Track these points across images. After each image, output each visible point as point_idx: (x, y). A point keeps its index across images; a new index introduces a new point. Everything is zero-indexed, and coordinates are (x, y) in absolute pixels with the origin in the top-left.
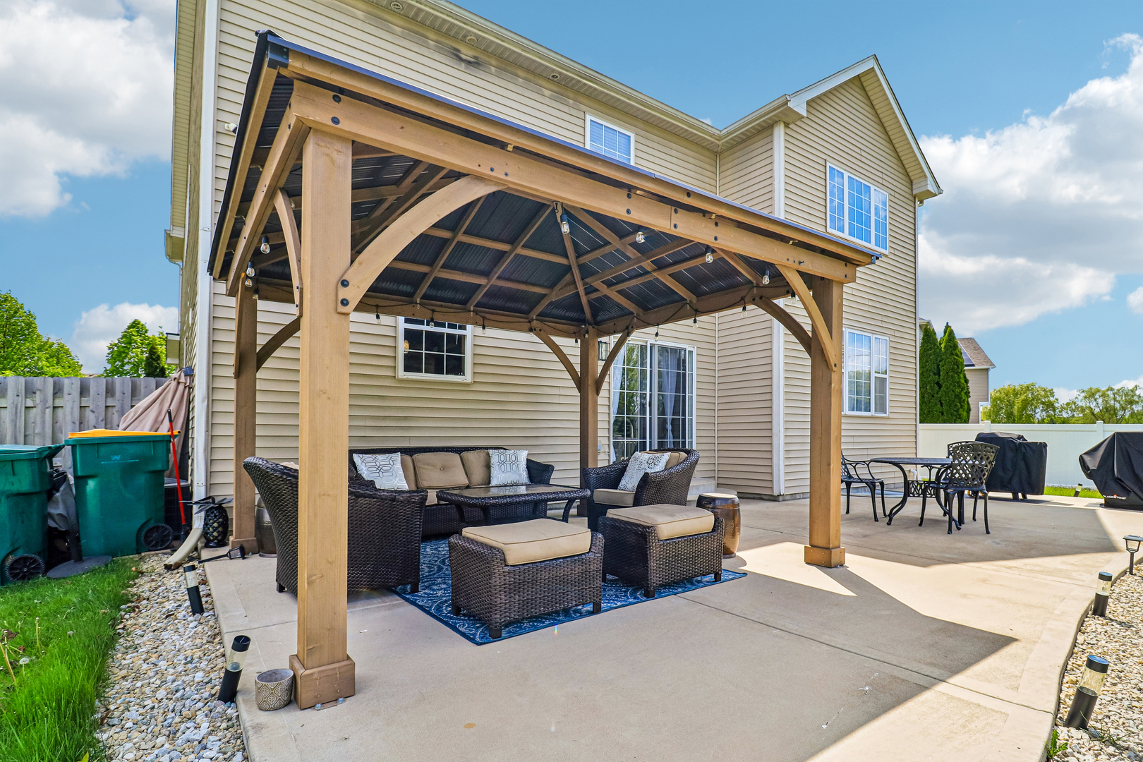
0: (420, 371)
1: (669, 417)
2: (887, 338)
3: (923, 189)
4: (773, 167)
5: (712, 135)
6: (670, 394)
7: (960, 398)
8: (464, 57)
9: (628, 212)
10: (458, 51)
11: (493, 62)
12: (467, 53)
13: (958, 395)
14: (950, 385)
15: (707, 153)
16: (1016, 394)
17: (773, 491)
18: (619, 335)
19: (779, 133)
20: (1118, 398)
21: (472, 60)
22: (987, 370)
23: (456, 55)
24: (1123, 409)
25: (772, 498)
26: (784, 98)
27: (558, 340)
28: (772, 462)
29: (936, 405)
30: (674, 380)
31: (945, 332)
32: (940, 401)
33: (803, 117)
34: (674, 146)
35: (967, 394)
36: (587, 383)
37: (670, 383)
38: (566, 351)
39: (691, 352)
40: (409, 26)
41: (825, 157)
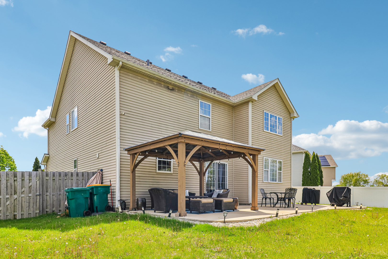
0: (161, 170)
1: (221, 183)
2: (282, 161)
3: (293, 116)
4: (248, 113)
5: (232, 103)
6: (221, 176)
7: (317, 178)
8: (170, 88)
9: (219, 147)
10: (169, 87)
11: (177, 88)
12: (171, 87)
13: (316, 177)
14: (314, 173)
15: (231, 107)
16: (353, 176)
17: (248, 202)
18: (210, 162)
19: (250, 104)
21: (172, 89)
22: (335, 167)
23: (168, 88)
25: (248, 204)
26: (251, 96)
27: (194, 162)
28: (248, 195)
29: (309, 180)
30: (222, 172)
31: (313, 155)
33: (256, 100)
34: (222, 106)
36: (201, 173)
37: (221, 173)
38: (196, 165)
39: (226, 165)
40: (157, 82)
41: (263, 109)
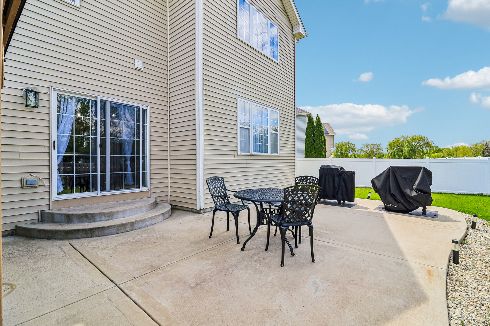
1: (127, 155)
2: (278, 111)
3: (297, 32)
7: (322, 146)
14: (318, 141)
16: (343, 146)
17: (197, 206)
20: (375, 148)
22: (333, 136)
24: (377, 151)
25: (197, 212)
28: (196, 187)
29: (313, 149)
30: (130, 128)
31: (317, 118)
32: (315, 148)
35: (325, 145)
39: (144, 111)
